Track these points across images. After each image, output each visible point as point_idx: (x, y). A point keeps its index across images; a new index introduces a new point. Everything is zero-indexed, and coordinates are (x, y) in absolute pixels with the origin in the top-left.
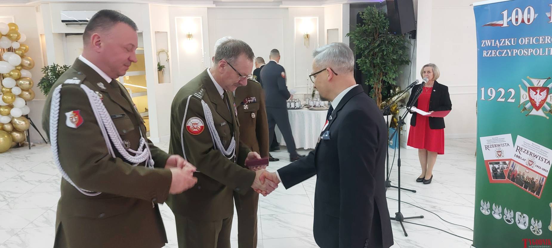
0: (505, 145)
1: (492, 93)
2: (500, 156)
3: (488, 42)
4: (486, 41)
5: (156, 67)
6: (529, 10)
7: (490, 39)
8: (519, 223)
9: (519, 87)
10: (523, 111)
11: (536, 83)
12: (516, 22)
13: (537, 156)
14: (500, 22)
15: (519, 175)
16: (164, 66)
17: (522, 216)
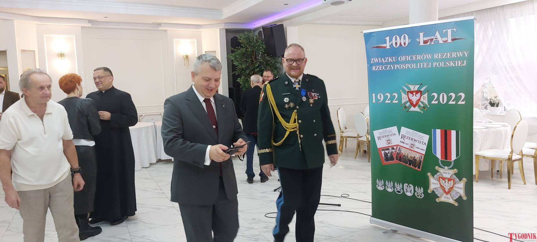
0: (392, 135)
1: (380, 97)
2: (389, 144)
3: (376, 60)
4: (374, 59)
6: (405, 36)
7: (378, 57)
8: (406, 192)
9: (400, 92)
10: (404, 108)
11: (412, 88)
12: (396, 45)
13: (416, 140)
14: (384, 45)
15: (404, 156)
17: (409, 186)
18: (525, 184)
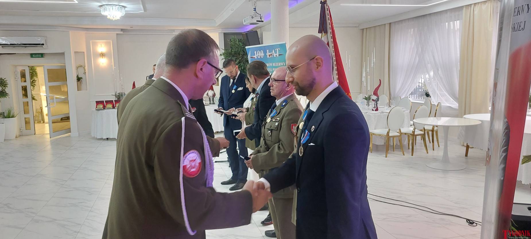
5: (75, 78)
6: (262, 52)
12: (259, 57)
14: (254, 56)
16: (82, 77)
18: (404, 155)
